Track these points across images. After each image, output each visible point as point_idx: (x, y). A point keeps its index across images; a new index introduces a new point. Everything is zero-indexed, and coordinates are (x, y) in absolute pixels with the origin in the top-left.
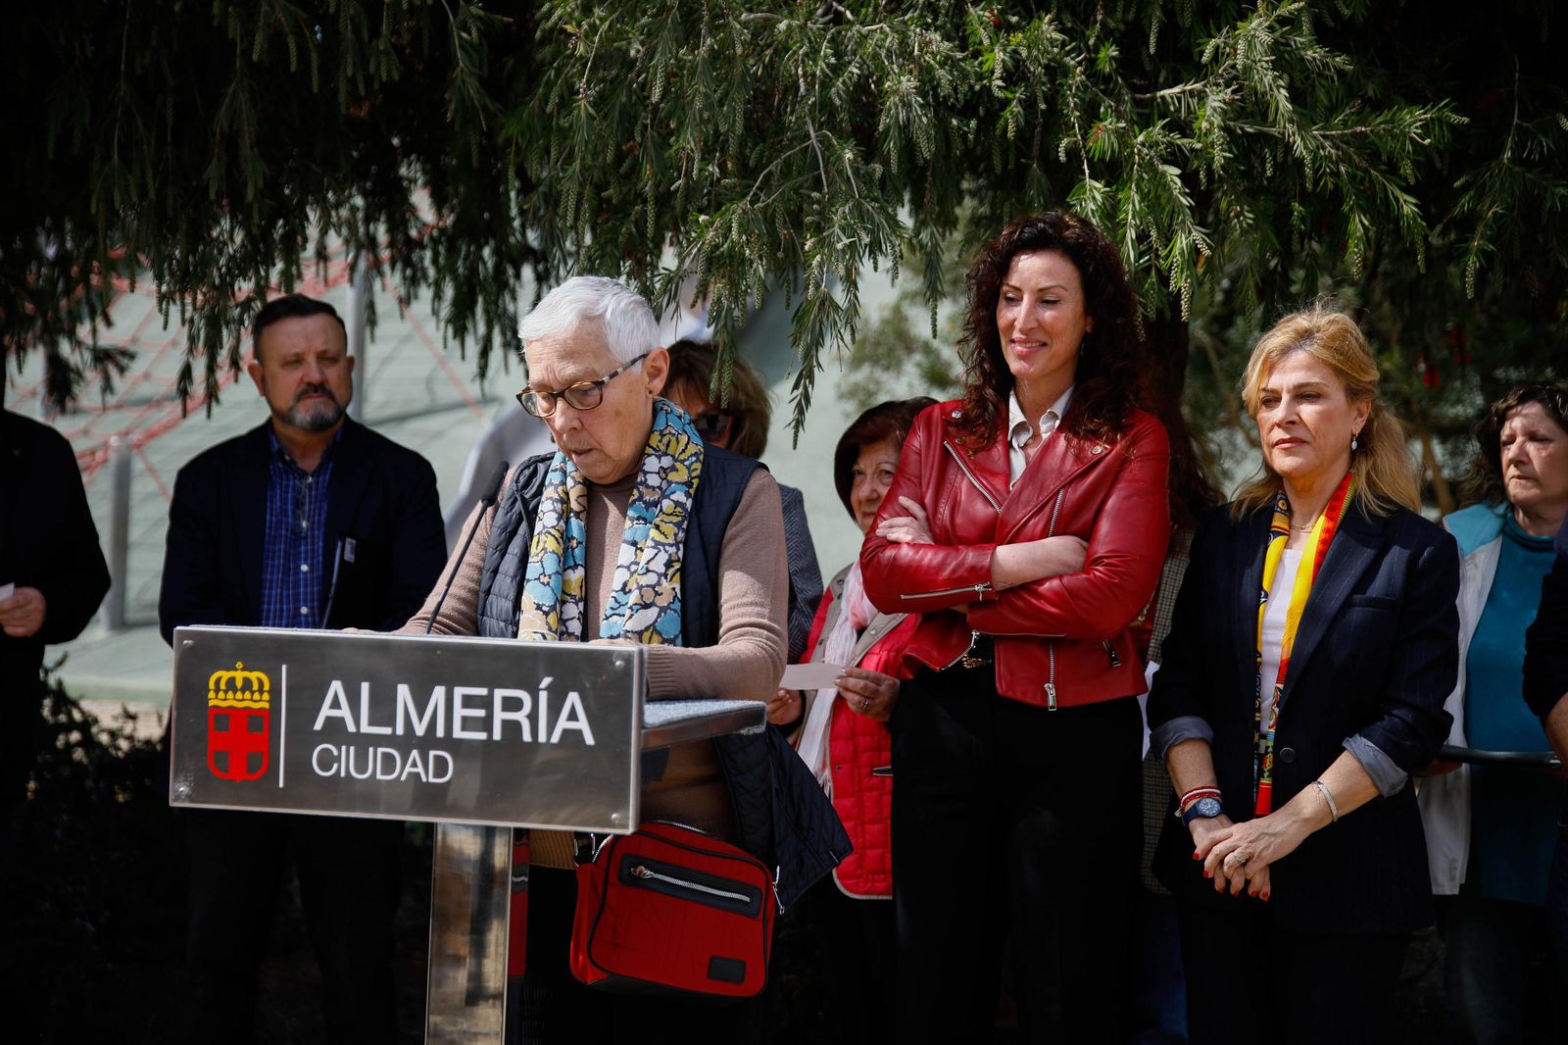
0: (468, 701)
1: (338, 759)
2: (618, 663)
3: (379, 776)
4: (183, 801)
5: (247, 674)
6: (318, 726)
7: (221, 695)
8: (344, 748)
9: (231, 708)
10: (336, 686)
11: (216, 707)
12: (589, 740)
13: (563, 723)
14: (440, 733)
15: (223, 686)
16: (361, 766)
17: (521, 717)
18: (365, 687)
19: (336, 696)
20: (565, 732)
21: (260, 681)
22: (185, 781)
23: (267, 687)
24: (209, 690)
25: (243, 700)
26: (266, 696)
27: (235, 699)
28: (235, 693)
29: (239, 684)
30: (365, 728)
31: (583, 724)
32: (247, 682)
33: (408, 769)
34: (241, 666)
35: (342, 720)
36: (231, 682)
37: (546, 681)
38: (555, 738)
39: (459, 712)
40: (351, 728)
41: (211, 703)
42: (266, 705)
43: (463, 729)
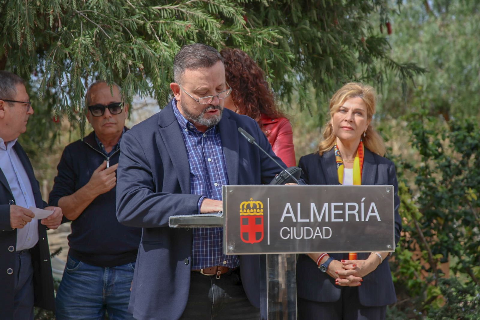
0: (336, 208)
1: (290, 233)
2: (388, 191)
3: (305, 238)
4: (231, 253)
5: (254, 202)
6: (282, 220)
7: (245, 211)
8: (292, 228)
9: (248, 216)
10: (288, 205)
11: (242, 215)
12: (379, 219)
13: (370, 214)
14: (327, 220)
15: (245, 207)
16: (298, 235)
17: (355, 212)
18: (299, 204)
19: (288, 208)
20: (370, 216)
21: (259, 204)
22: (232, 245)
23: (262, 207)
24: (240, 209)
25: (253, 212)
26: (262, 210)
27: (250, 212)
28: (250, 210)
29: (251, 206)
30: (299, 220)
31: (376, 214)
32: (255, 206)
33: (316, 234)
34: (252, 199)
35: (291, 217)
36: (248, 206)
37: (364, 199)
38: (367, 220)
39: (333, 212)
40: (294, 220)
41: (241, 214)
42: (262, 214)
43: (335, 218)
